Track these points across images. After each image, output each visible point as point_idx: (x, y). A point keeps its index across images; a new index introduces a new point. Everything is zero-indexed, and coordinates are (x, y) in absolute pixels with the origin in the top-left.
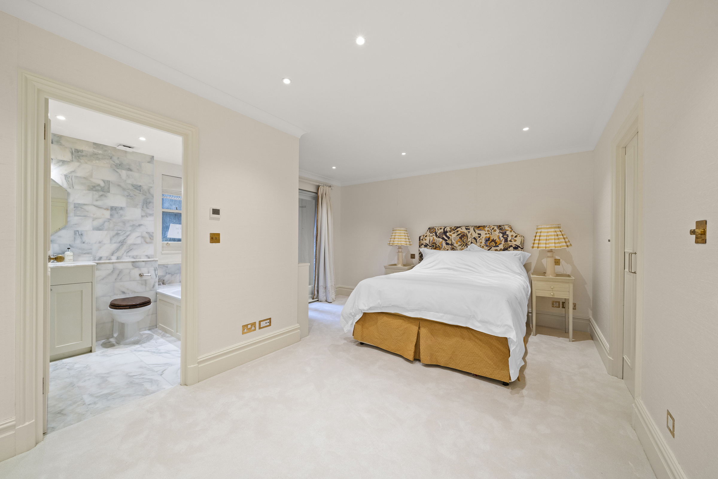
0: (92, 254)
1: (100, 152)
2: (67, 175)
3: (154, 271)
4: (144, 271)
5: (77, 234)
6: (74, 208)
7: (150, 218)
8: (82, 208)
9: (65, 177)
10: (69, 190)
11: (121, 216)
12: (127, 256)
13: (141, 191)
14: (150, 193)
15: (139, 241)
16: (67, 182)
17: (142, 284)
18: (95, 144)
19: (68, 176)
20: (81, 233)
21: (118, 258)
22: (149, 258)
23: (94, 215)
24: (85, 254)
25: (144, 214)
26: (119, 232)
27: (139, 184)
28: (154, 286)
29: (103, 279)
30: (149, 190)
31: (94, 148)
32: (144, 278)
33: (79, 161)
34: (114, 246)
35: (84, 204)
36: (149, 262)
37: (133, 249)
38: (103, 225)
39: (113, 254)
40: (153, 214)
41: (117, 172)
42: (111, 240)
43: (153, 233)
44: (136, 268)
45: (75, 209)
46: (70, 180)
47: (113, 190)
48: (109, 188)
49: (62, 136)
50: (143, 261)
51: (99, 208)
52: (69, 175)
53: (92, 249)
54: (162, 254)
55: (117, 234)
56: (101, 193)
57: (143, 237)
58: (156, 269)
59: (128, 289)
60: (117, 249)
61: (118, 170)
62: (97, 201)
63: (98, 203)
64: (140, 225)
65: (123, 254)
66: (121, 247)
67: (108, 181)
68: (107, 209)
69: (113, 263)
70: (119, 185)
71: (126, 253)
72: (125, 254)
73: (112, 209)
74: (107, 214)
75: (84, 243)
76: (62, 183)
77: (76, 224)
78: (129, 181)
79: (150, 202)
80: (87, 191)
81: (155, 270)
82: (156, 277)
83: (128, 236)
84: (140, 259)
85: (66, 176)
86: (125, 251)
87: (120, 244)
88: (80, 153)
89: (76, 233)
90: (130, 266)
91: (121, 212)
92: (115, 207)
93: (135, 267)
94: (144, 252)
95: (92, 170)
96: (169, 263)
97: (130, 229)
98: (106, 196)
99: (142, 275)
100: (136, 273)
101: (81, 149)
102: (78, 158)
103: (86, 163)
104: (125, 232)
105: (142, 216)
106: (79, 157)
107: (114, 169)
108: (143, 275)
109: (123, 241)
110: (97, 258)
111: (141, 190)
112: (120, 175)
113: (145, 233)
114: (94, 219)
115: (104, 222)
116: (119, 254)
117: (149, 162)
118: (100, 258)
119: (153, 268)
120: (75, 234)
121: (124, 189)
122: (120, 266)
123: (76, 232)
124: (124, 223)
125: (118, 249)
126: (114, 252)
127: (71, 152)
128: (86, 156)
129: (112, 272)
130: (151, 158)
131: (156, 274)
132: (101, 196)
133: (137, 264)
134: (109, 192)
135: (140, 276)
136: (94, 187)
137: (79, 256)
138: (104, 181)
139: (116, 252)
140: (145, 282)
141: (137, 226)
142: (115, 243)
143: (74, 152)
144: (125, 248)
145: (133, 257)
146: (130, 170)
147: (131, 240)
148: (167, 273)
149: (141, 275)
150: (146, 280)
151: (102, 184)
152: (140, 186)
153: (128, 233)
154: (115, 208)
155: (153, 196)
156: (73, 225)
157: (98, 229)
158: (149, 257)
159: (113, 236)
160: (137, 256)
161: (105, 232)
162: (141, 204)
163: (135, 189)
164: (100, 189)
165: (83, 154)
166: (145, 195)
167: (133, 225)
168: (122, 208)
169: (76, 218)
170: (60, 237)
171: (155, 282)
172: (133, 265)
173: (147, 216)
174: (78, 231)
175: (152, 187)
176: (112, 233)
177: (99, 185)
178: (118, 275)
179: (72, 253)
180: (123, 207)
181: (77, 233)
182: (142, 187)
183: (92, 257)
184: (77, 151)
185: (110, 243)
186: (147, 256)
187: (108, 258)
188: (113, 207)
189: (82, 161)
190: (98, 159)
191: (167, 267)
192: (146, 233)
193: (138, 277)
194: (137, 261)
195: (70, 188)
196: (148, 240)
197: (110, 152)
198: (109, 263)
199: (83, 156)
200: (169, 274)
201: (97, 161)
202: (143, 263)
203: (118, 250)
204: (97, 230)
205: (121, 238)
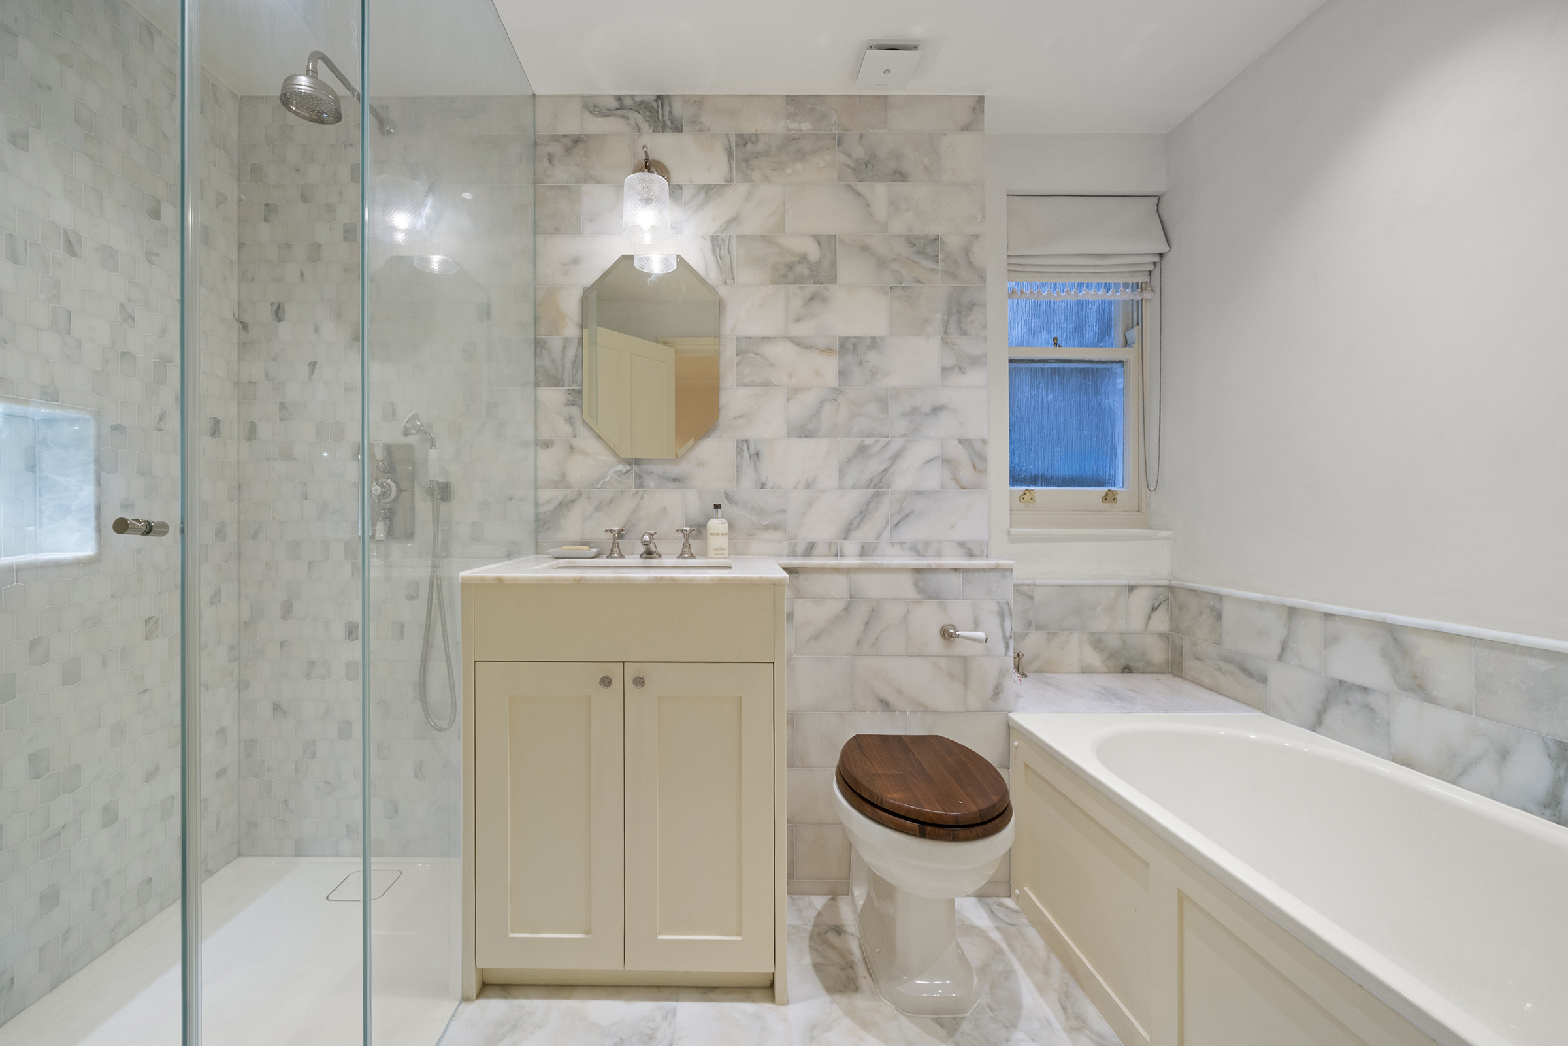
0: (785, 530)
1: (806, 127)
2: (717, 237)
3: (997, 621)
4: (959, 613)
5: (746, 453)
6: (737, 355)
7: (975, 377)
8: (759, 355)
9: (711, 246)
10: (723, 291)
11: (873, 373)
12: (892, 543)
13: (937, 262)
14: (970, 263)
15: (933, 479)
16: (717, 261)
17: (952, 677)
18: (791, 99)
19: (720, 239)
20: (755, 448)
21: (863, 548)
22: (970, 555)
23: (791, 377)
24: (766, 527)
25: (949, 361)
26: (868, 441)
27: (933, 230)
28: (997, 692)
29: (816, 637)
30: (967, 251)
31: (789, 116)
32: (960, 648)
33: (748, 179)
34: (852, 500)
35: (763, 338)
36: (977, 575)
37: (912, 511)
38: (817, 414)
39: (847, 533)
40: (985, 355)
41: (858, 194)
42: (842, 474)
43: (984, 442)
44: (930, 598)
45: (739, 358)
46: (724, 252)
47: (849, 269)
48: (833, 265)
49: (703, 96)
50: (955, 570)
51: (806, 348)
52: (723, 235)
53: (785, 511)
54: (1012, 539)
55: (862, 450)
56: (811, 288)
57: (947, 461)
58: (1006, 612)
59: (900, 692)
60: (861, 512)
61: (861, 187)
62: (798, 320)
63: (802, 330)
64: (936, 410)
65: (879, 537)
66: (872, 505)
67: (830, 236)
68: (828, 350)
69: (848, 570)
70: (865, 249)
71: (889, 528)
72: (886, 534)
73: (848, 347)
74: (830, 367)
75: (763, 486)
76: (706, 268)
77: (741, 416)
78: (899, 226)
79: (972, 306)
80: (771, 286)
81: (1002, 616)
82: (1007, 648)
83: (896, 457)
84: (939, 555)
85: (715, 241)
86: (887, 522)
87: (871, 491)
88: (750, 147)
89: (742, 451)
90: (906, 586)
91: (873, 358)
92: (854, 341)
93: (929, 594)
94: (952, 527)
95: (784, 204)
96: (1038, 582)
97: (901, 426)
98: (825, 300)
99: (951, 636)
100: (928, 618)
101: (753, 131)
102: (744, 165)
103: (767, 179)
104: (886, 440)
105: (945, 370)
106: (746, 161)
107: (849, 186)
108: (958, 636)
109: (880, 481)
110: (801, 548)
111: (941, 257)
112: (868, 205)
113: (956, 442)
114: (793, 393)
115: (822, 403)
116: (866, 533)
117: (966, 128)
118: (810, 550)
119: (992, 606)
120: (740, 452)
121: (882, 263)
122: (872, 586)
123: (743, 444)
124: (883, 402)
125: (863, 514)
126: (851, 523)
127: (726, 149)
128: (766, 153)
129: (846, 609)
130: (974, 109)
131: (1004, 636)
132: (812, 299)
133: (935, 578)
134: (833, 280)
135: (943, 636)
136: (790, 267)
137: (750, 535)
138: (817, 238)
139: (858, 526)
140: (962, 672)
141: (926, 415)
142: (854, 487)
143: (733, 145)
144: (885, 507)
145: (916, 550)
146: (900, 176)
147: (904, 479)
148: (1030, 623)
149: (947, 635)
150: (965, 660)
151: (812, 251)
152: (936, 239)
153: (897, 444)
154: (854, 345)
155: (982, 278)
156: (735, 418)
157: (803, 431)
158: (969, 549)
159: (849, 460)
160: (927, 544)
161: (820, 445)
162: (939, 315)
163: (919, 252)
164: (806, 272)
165: (760, 147)
166: (955, 276)
167: (913, 412)
168: (874, 343)
169: (743, 392)
170: (701, 464)
171: (1002, 674)
172: (916, 585)
173: (960, 369)
174: (747, 441)
175: (977, 237)
176: (847, 446)
177: (804, 258)
178: (867, 623)
179: (727, 525)
180: (879, 337)
181: (745, 448)
182: (943, 243)
183: (785, 544)
184: (744, 140)
185: (840, 488)
186: (962, 544)
187: (833, 551)
188: (846, 338)
189: (756, 175)
190: (801, 156)
191: (1031, 598)
192: (961, 441)
193: (936, 643)
194: (934, 567)
195: (725, 283)
196: (967, 473)
197: (834, 118)
198: (837, 570)
199: (758, 155)
200: (1039, 628)
201: (799, 166)
202: (955, 580)
203: (864, 516)
204: (801, 437)
205: (874, 467)
